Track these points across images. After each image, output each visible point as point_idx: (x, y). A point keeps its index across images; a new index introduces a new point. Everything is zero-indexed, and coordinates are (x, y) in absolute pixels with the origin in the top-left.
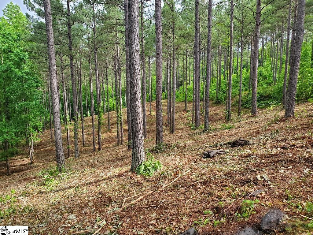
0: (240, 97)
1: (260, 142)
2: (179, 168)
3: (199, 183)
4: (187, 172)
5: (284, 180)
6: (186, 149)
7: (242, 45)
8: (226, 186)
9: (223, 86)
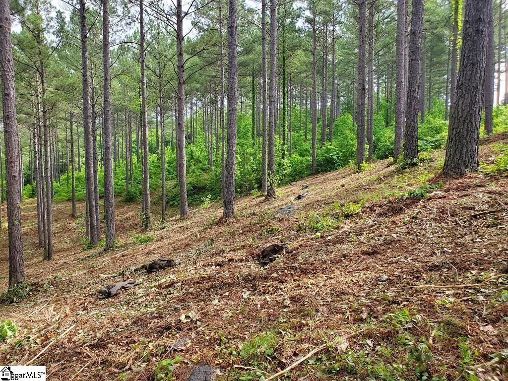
0: (163, 190)
1: (189, 260)
2: (52, 327)
3: (87, 348)
4: (68, 330)
5: (218, 315)
6: (70, 288)
7: (161, 110)
8: (135, 342)
9: (137, 174)
